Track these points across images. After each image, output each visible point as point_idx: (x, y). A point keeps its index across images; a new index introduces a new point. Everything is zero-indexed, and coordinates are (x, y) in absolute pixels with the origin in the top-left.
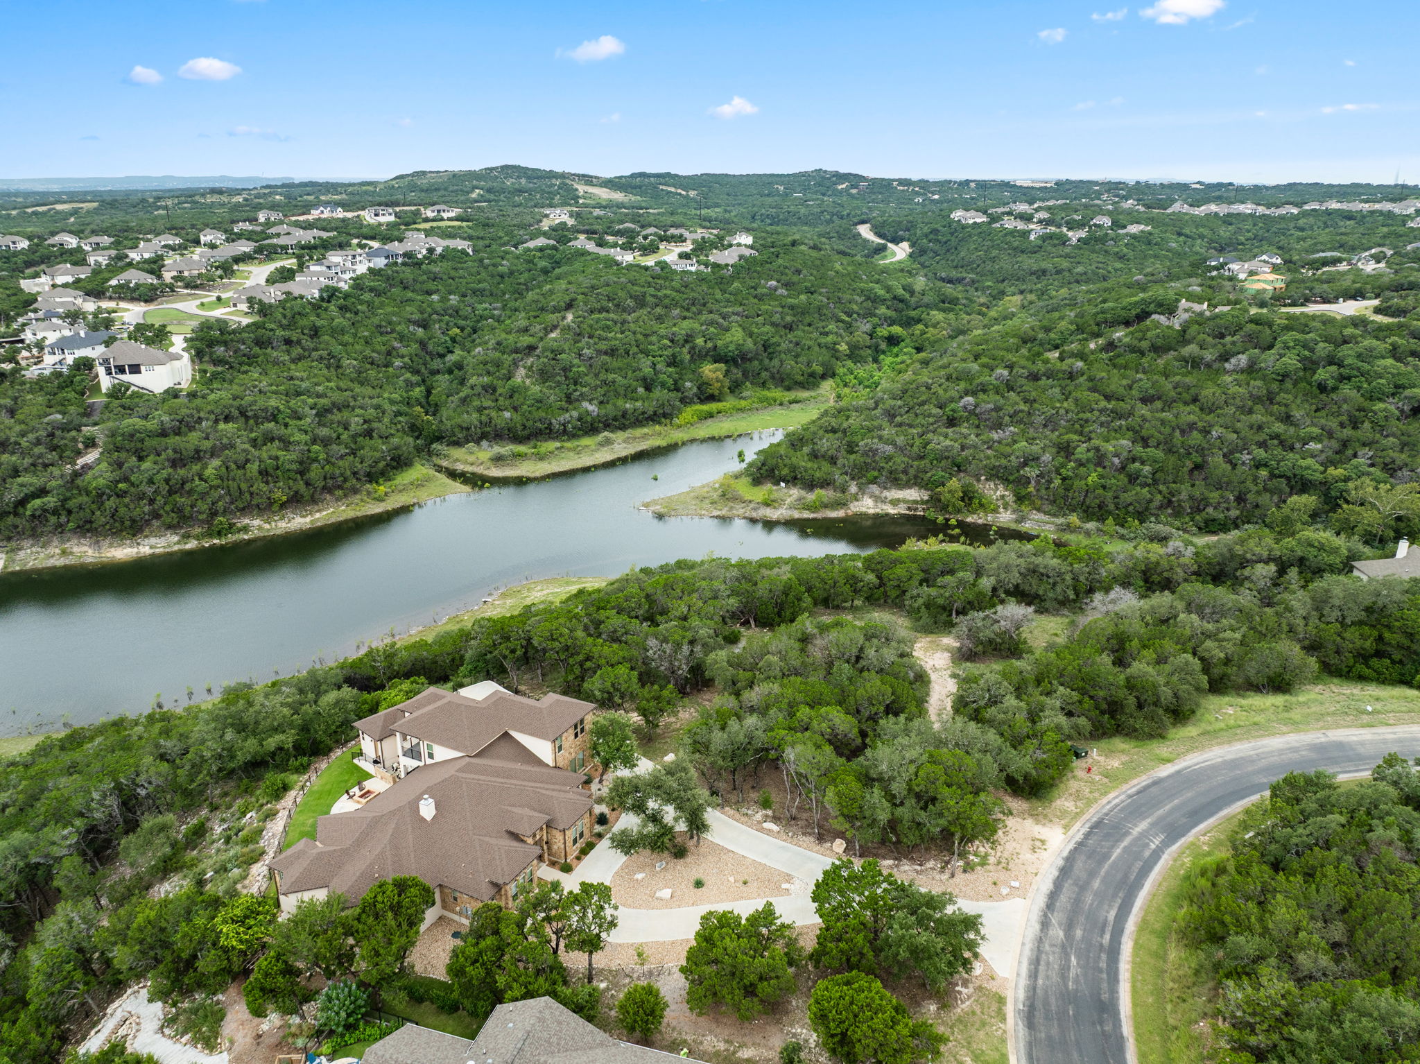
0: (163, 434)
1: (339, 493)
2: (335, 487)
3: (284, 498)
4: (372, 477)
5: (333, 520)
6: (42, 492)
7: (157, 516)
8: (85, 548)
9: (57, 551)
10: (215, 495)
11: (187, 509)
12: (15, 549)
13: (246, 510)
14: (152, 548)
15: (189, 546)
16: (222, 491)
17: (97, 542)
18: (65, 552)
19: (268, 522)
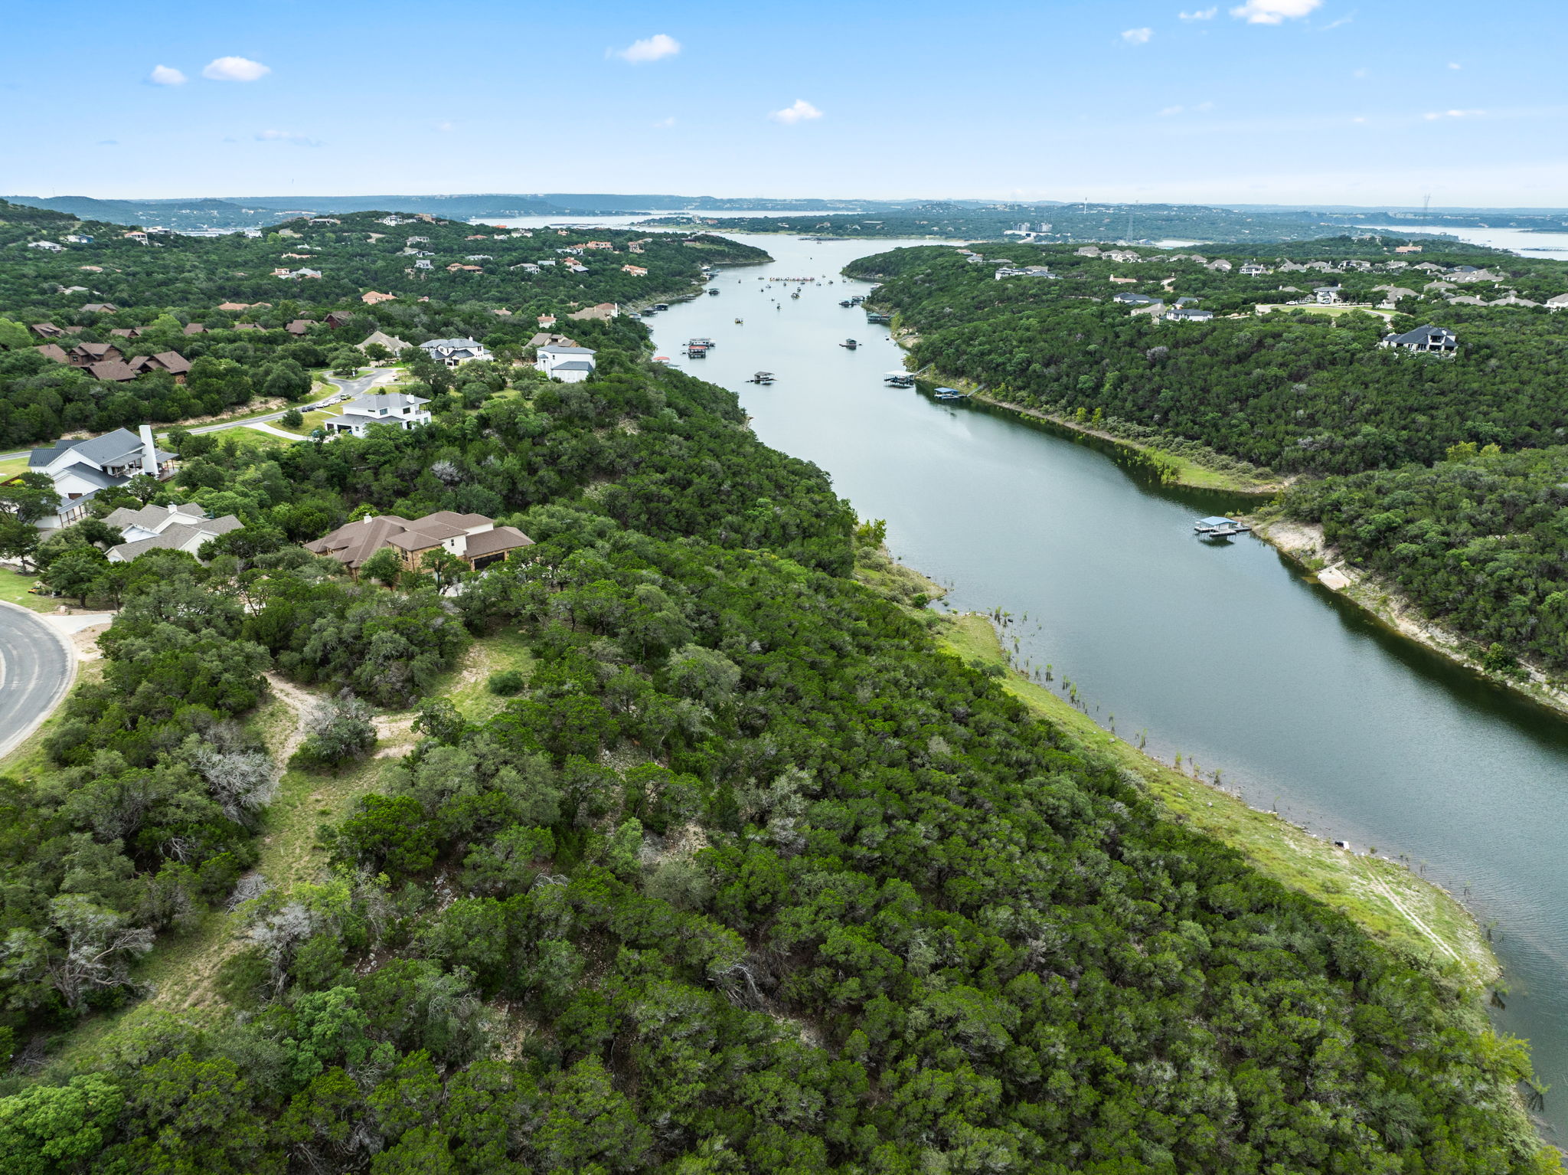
6: (1422, 537)
7: (1458, 609)
8: (1396, 608)
9: (1383, 597)
10: (1518, 618)
11: (1479, 615)
12: (1369, 579)
13: (1538, 656)
14: (1432, 638)
15: (1456, 657)
16: (1533, 620)
17: (1407, 606)
18: (1385, 602)
19: (1552, 684)
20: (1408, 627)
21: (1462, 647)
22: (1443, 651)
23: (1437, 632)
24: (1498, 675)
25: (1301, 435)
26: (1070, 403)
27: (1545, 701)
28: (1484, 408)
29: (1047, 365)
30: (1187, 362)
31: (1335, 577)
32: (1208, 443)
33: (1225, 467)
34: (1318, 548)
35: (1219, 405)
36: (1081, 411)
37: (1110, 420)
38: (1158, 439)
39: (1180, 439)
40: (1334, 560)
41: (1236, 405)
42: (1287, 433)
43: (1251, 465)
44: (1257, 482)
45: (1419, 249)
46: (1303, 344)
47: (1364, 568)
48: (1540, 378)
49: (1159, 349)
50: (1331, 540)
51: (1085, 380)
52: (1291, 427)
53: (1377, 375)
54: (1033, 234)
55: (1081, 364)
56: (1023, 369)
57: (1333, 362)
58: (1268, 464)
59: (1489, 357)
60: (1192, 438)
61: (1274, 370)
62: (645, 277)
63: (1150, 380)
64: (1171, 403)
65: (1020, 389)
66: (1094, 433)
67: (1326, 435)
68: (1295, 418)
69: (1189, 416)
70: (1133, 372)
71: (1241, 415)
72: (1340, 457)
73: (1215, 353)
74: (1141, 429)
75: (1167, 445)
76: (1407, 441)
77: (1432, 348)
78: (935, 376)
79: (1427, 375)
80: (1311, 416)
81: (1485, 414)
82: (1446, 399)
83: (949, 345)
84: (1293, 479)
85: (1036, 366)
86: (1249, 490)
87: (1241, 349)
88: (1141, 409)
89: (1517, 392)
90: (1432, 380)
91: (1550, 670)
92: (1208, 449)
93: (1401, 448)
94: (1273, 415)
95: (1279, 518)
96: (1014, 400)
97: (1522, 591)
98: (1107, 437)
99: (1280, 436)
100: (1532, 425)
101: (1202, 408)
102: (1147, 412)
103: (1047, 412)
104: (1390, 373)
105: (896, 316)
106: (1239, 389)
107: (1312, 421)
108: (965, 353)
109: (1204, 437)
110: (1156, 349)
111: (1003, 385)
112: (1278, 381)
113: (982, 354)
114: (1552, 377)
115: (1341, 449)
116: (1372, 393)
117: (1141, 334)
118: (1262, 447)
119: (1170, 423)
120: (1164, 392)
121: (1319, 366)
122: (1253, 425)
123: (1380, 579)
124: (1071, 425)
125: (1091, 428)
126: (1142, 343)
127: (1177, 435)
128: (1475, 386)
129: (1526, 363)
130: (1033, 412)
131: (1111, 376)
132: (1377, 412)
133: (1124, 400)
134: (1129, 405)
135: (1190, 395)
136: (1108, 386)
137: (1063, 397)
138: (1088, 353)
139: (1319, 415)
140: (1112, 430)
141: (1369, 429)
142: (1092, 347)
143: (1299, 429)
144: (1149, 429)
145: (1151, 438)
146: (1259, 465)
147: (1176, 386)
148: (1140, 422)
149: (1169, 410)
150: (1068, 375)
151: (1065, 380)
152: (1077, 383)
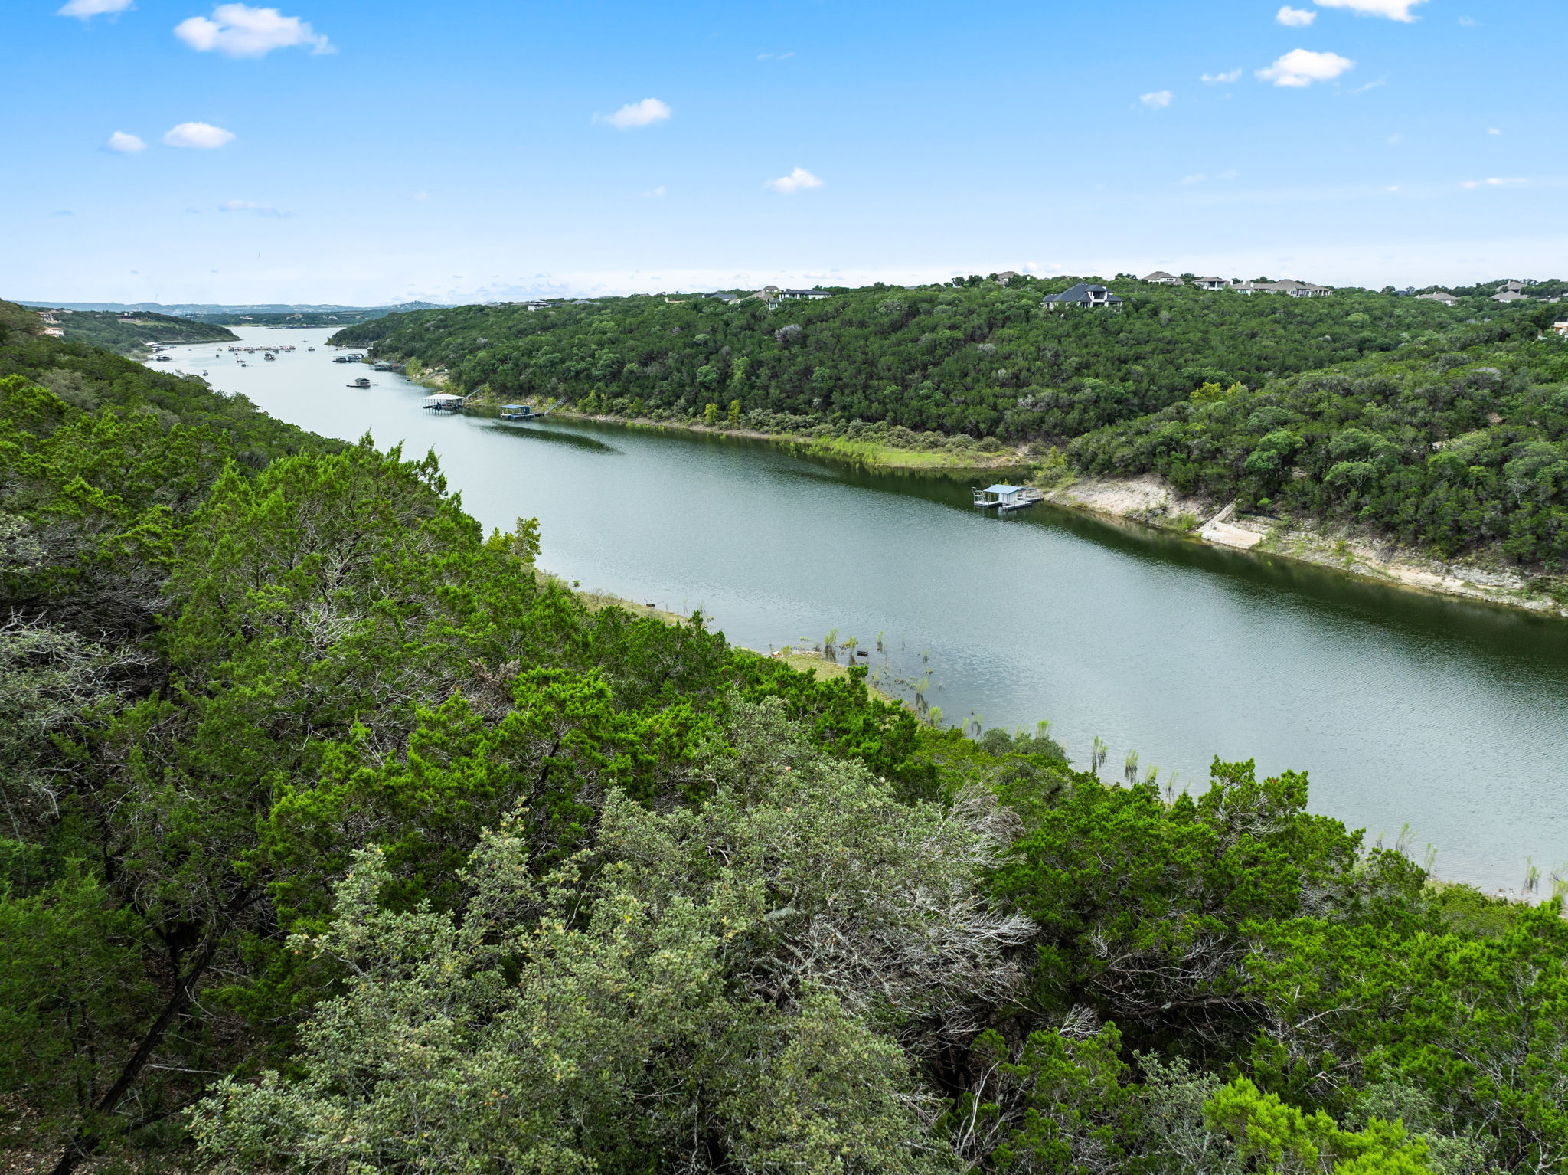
6: (1363, 452)
7: (1502, 534)
8: (1371, 554)
9: (1334, 546)
12: (1289, 527)
14: (1468, 584)
18: (1343, 551)
21: (1538, 588)
23: (1475, 574)
25: (1016, 396)
26: (691, 402)
29: (645, 363)
30: (833, 336)
31: (1230, 534)
32: (895, 422)
33: (934, 445)
34: (1169, 504)
35: (895, 378)
36: (711, 408)
37: (753, 414)
38: (825, 427)
39: (856, 423)
40: (1209, 513)
41: (917, 375)
42: (995, 396)
43: (969, 438)
44: (987, 455)
47: (1271, 514)
49: (792, 327)
50: (1187, 490)
51: (706, 371)
52: (998, 390)
55: (692, 357)
56: (615, 372)
57: (1009, 320)
58: (991, 433)
59: (1155, 313)
60: (875, 419)
61: (945, 333)
64: (831, 383)
65: (617, 395)
66: (734, 433)
67: (1046, 394)
68: (997, 380)
69: (861, 394)
70: (766, 357)
71: (927, 384)
72: (1073, 417)
73: (863, 324)
74: (799, 418)
75: (842, 431)
76: (1135, 393)
78: (492, 398)
80: (1016, 376)
82: (1148, 349)
83: (504, 361)
84: (1027, 448)
85: (634, 366)
86: (983, 465)
87: (894, 316)
88: (791, 395)
89: (1205, 340)
92: (899, 428)
93: (1134, 400)
94: (969, 380)
96: (610, 411)
98: (755, 435)
99: (992, 400)
101: (874, 384)
102: (801, 399)
103: (661, 418)
104: (1076, 326)
106: (911, 358)
107: (1018, 382)
109: (890, 414)
110: (786, 328)
111: (592, 394)
112: (954, 345)
113: (553, 364)
115: (1072, 405)
116: (1072, 348)
117: (757, 318)
118: (977, 414)
119: (837, 406)
120: (818, 372)
121: (993, 324)
123: (1309, 523)
124: (700, 428)
125: (729, 427)
126: (764, 325)
127: (849, 421)
130: (642, 421)
131: (739, 366)
132: (1086, 365)
133: (766, 388)
134: (774, 392)
135: (851, 370)
136: (738, 375)
137: (679, 397)
138: (697, 344)
139: (1024, 373)
140: (759, 425)
141: (1090, 381)
142: (700, 337)
143: (1009, 391)
144: (809, 418)
145: (818, 428)
146: (979, 435)
147: (831, 363)
148: (795, 411)
149: (831, 391)
150: (679, 371)
151: (676, 376)
152: (694, 377)
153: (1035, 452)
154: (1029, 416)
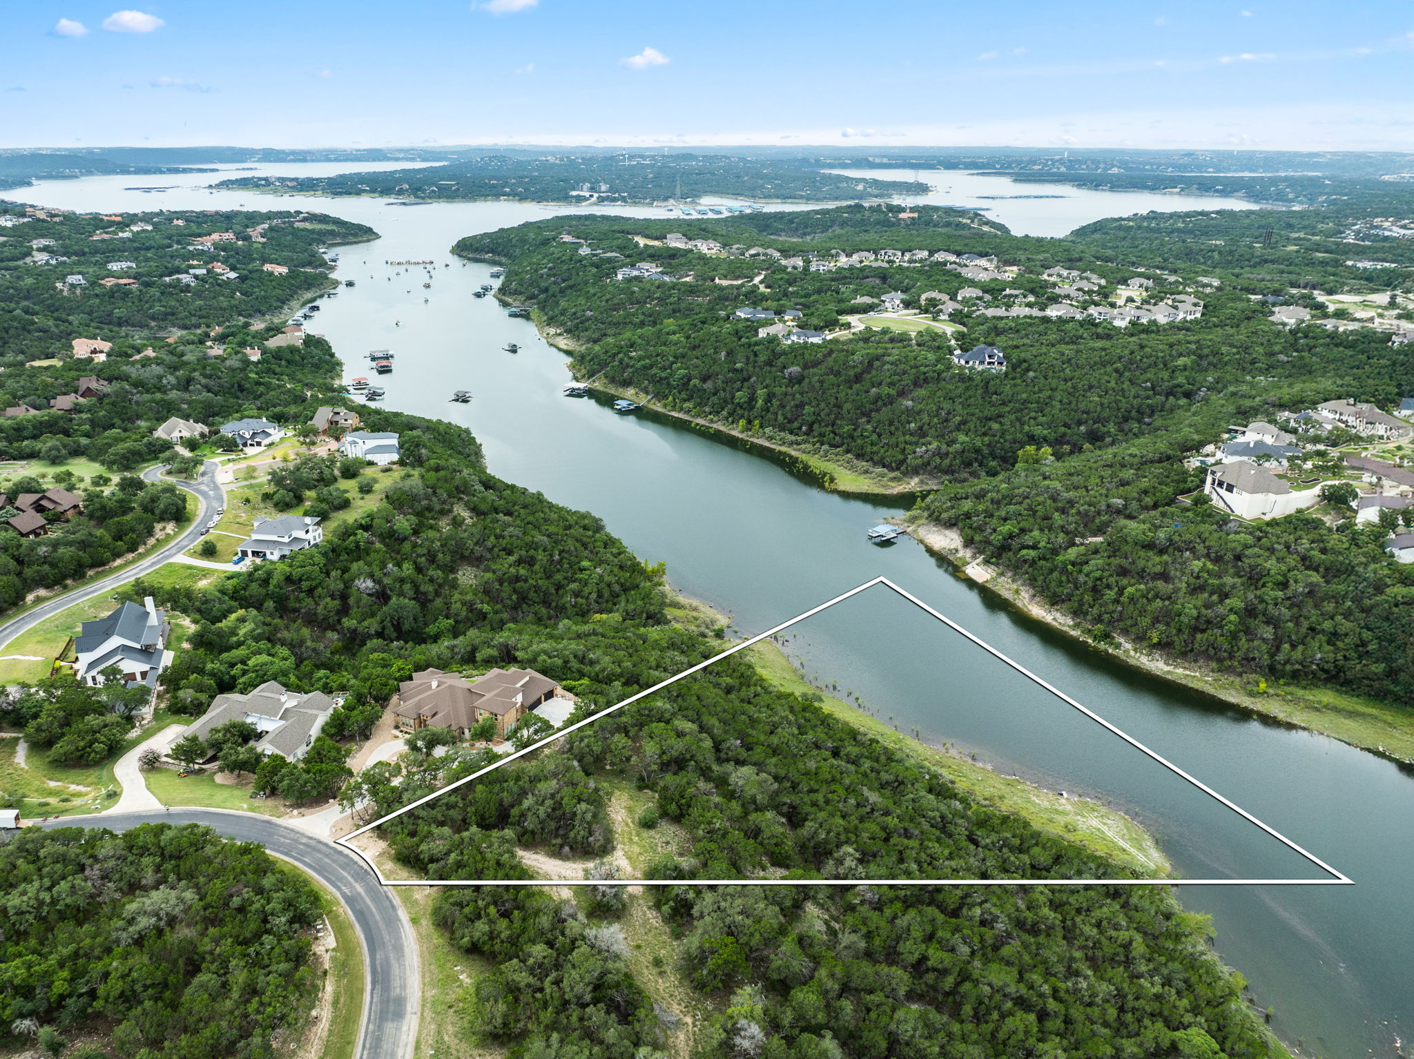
0: (1149, 546)
1: (1214, 665)
2: (1220, 659)
3: (1155, 640)
4: (1273, 672)
5: (1184, 682)
7: (1070, 600)
8: (1026, 597)
9: (1015, 589)
10: (1111, 607)
11: (1086, 606)
12: (1002, 574)
13: (1125, 632)
14: (1054, 619)
15: (1073, 633)
16: (1119, 608)
17: (1034, 596)
18: (1017, 592)
19: (1135, 650)
20: (1037, 611)
21: (1077, 626)
22: (1064, 629)
23: (1058, 615)
24: (1102, 646)
25: (916, 444)
26: (730, 414)
27: (1132, 662)
28: (1033, 414)
29: (704, 380)
30: (819, 381)
31: (978, 572)
32: (848, 451)
33: (866, 472)
34: (960, 548)
35: (851, 420)
36: (742, 422)
37: (767, 430)
38: (808, 446)
39: (825, 447)
40: (974, 557)
41: (864, 419)
42: (906, 443)
43: (885, 470)
44: (893, 484)
45: (916, 215)
46: (902, 366)
47: (997, 565)
48: (1062, 386)
49: (795, 369)
50: (968, 543)
51: (740, 396)
52: (908, 437)
53: (959, 391)
54: (596, 195)
55: (733, 381)
56: (685, 383)
57: (926, 380)
58: (898, 469)
59: (1028, 370)
60: (836, 446)
61: (886, 390)
62: (288, 276)
63: (793, 395)
64: (814, 417)
65: (685, 400)
66: (756, 441)
67: (934, 445)
68: (909, 430)
69: (830, 428)
70: (778, 390)
71: (869, 427)
72: (947, 462)
73: (838, 374)
74: (793, 438)
75: (816, 452)
76: (989, 445)
77: (989, 363)
78: (605, 385)
79: (992, 389)
80: (921, 428)
81: (1035, 419)
82: (1008, 409)
83: (614, 355)
84: (916, 480)
85: (695, 381)
86: (888, 492)
87: (858, 370)
88: (790, 422)
89: (1050, 397)
90: (996, 393)
91: (1134, 641)
92: (849, 455)
93: (986, 451)
94: (893, 428)
95: (923, 521)
96: (681, 409)
97: (1109, 587)
98: (767, 444)
99: (902, 446)
100: (1066, 425)
101: (839, 422)
102: (796, 424)
103: (712, 421)
104: (967, 389)
105: (535, 311)
106: (862, 405)
107: (921, 432)
108: (628, 366)
109: (845, 446)
110: (791, 369)
111: (671, 398)
112: (890, 401)
113: (645, 368)
114: (1069, 384)
115: (947, 454)
116: (959, 408)
117: (775, 355)
118: (893, 455)
119: (815, 433)
120: (807, 409)
121: (916, 384)
122: (879, 435)
123: (1010, 574)
124: (735, 433)
125: (753, 436)
126: (779, 362)
127: (822, 444)
128: (1024, 396)
129: (1051, 373)
130: (700, 421)
131: (761, 393)
132: (964, 422)
133: (776, 414)
134: (780, 418)
135: (827, 410)
136: (760, 402)
137: (723, 409)
138: (736, 370)
139: (926, 427)
140: (770, 438)
141: (962, 438)
142: (738, 366)
143: (914, 439)
144: (799, 439)
145: (803, 446)
146: (892, 470)
147: (814, 403)
148: (791, 433)
149: (813, 423)
150: (724, 390)
151: (722, 394)
152: (733, 397)
153: (922, 482)
154: (919, 461)
